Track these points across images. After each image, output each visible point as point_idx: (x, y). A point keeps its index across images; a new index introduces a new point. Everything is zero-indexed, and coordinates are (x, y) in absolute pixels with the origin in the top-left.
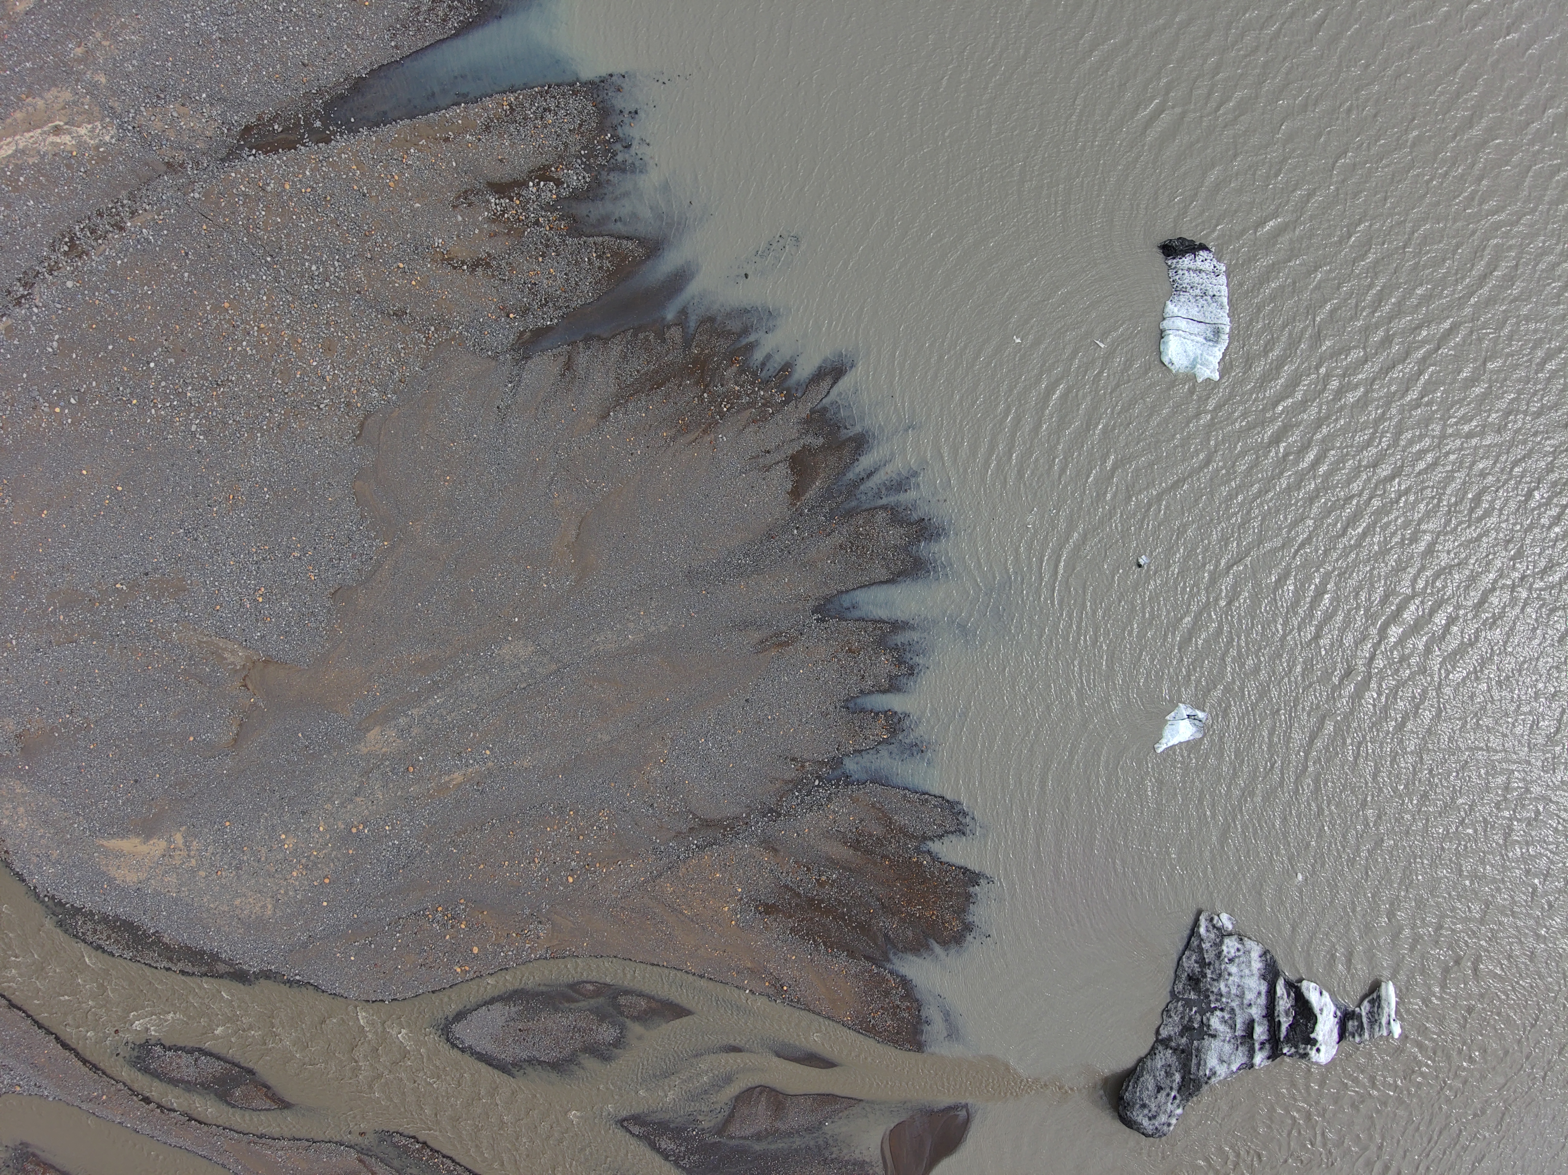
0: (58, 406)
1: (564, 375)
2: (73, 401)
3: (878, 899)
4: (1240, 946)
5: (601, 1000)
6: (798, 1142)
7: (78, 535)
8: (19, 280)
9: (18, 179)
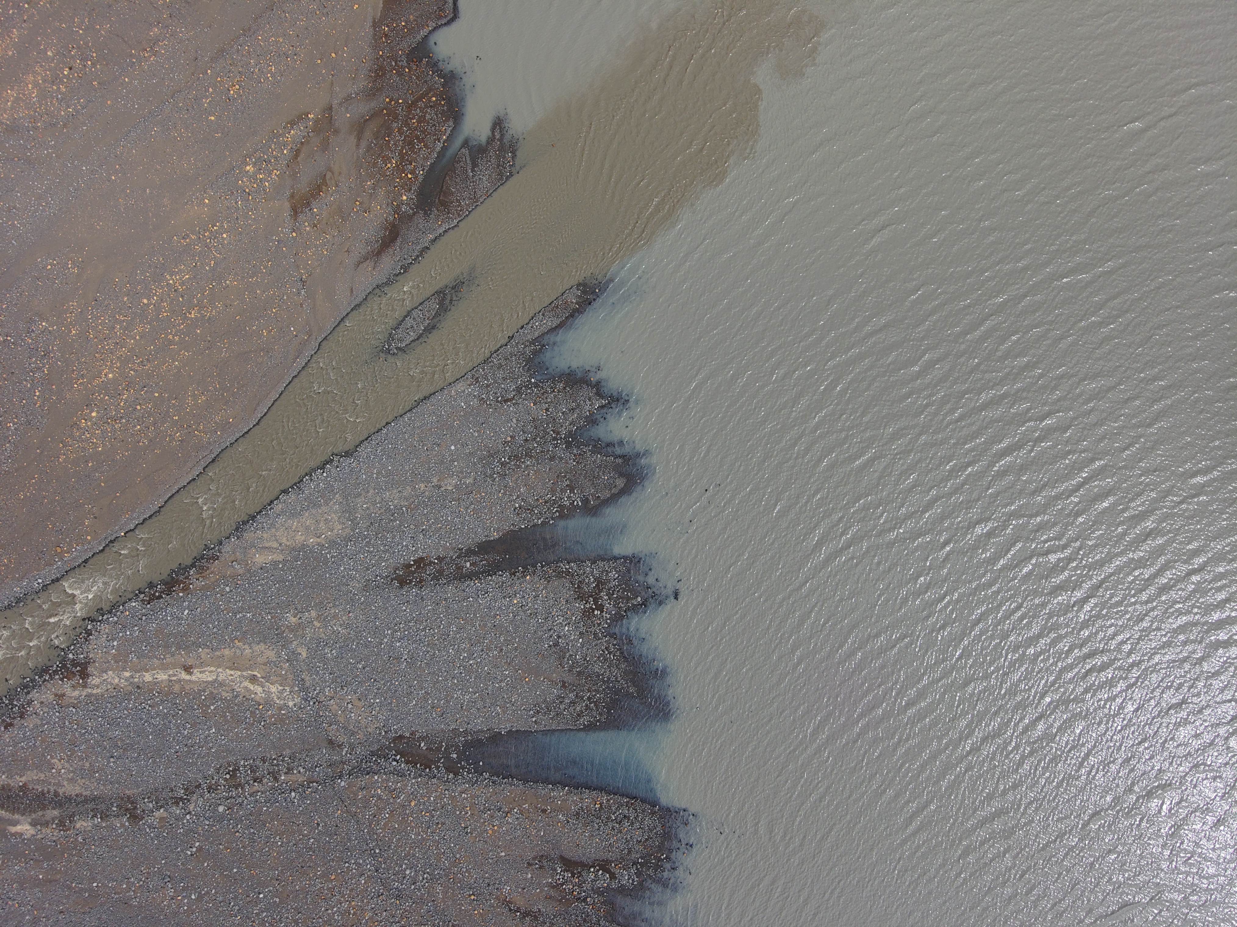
0: (181, 895)
2: (193, 896)
8: (183, 784)
9: (209, 706)
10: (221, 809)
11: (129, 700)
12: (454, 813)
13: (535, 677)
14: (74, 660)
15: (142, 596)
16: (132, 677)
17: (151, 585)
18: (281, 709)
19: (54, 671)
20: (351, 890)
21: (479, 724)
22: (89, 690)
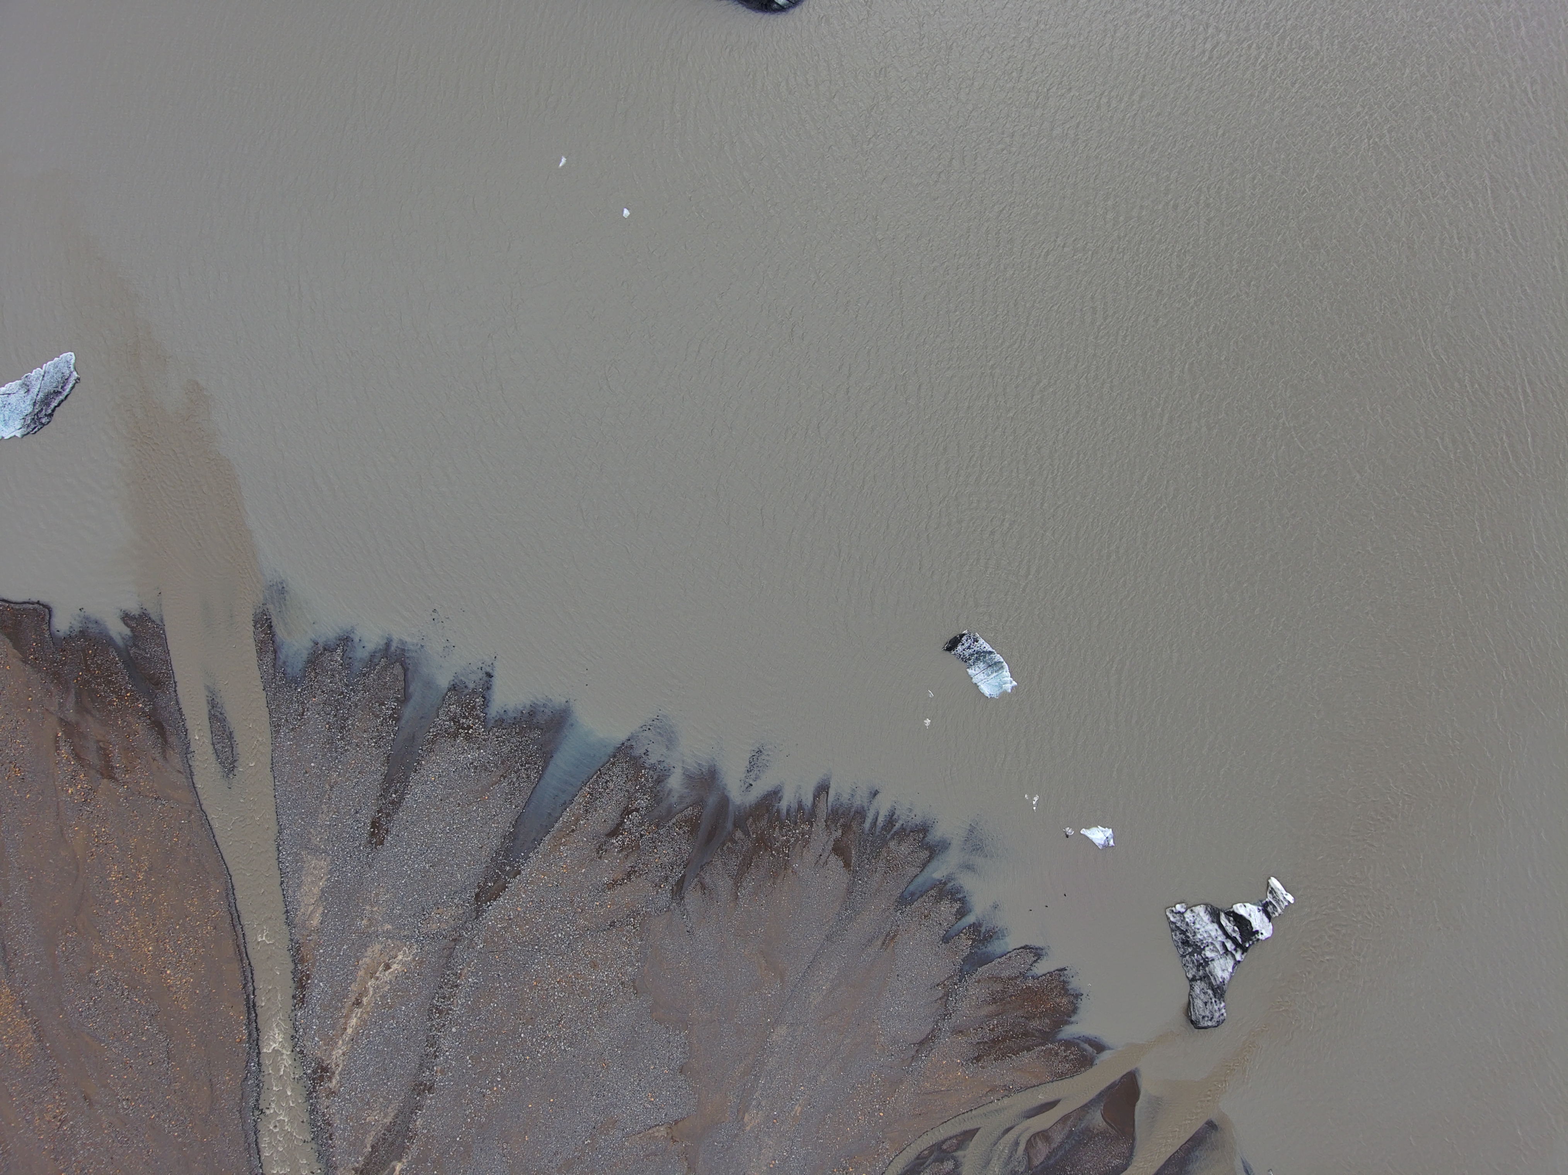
0: (493, 1087)
1: (704, 893)
2: (499, 1079)
3: (1022, 1017)
4: (1193, 914)
5: (935, 1154)
6: (1067, 1147)
7: (550, 1135)
8: (427, 1045)
9: (388, 1003)
10: (454, 1030)
11: (356, 1050)
12: (539, 886)
13: (489, 792)
14: (313, 1071)
15: (297, 1006)
16: (343, 1041)
17: (294, 997)
18: (414, 959)
19: (313, 1088)
20: (550, 977)
21: (496, 842)
22: (337, 1072)
